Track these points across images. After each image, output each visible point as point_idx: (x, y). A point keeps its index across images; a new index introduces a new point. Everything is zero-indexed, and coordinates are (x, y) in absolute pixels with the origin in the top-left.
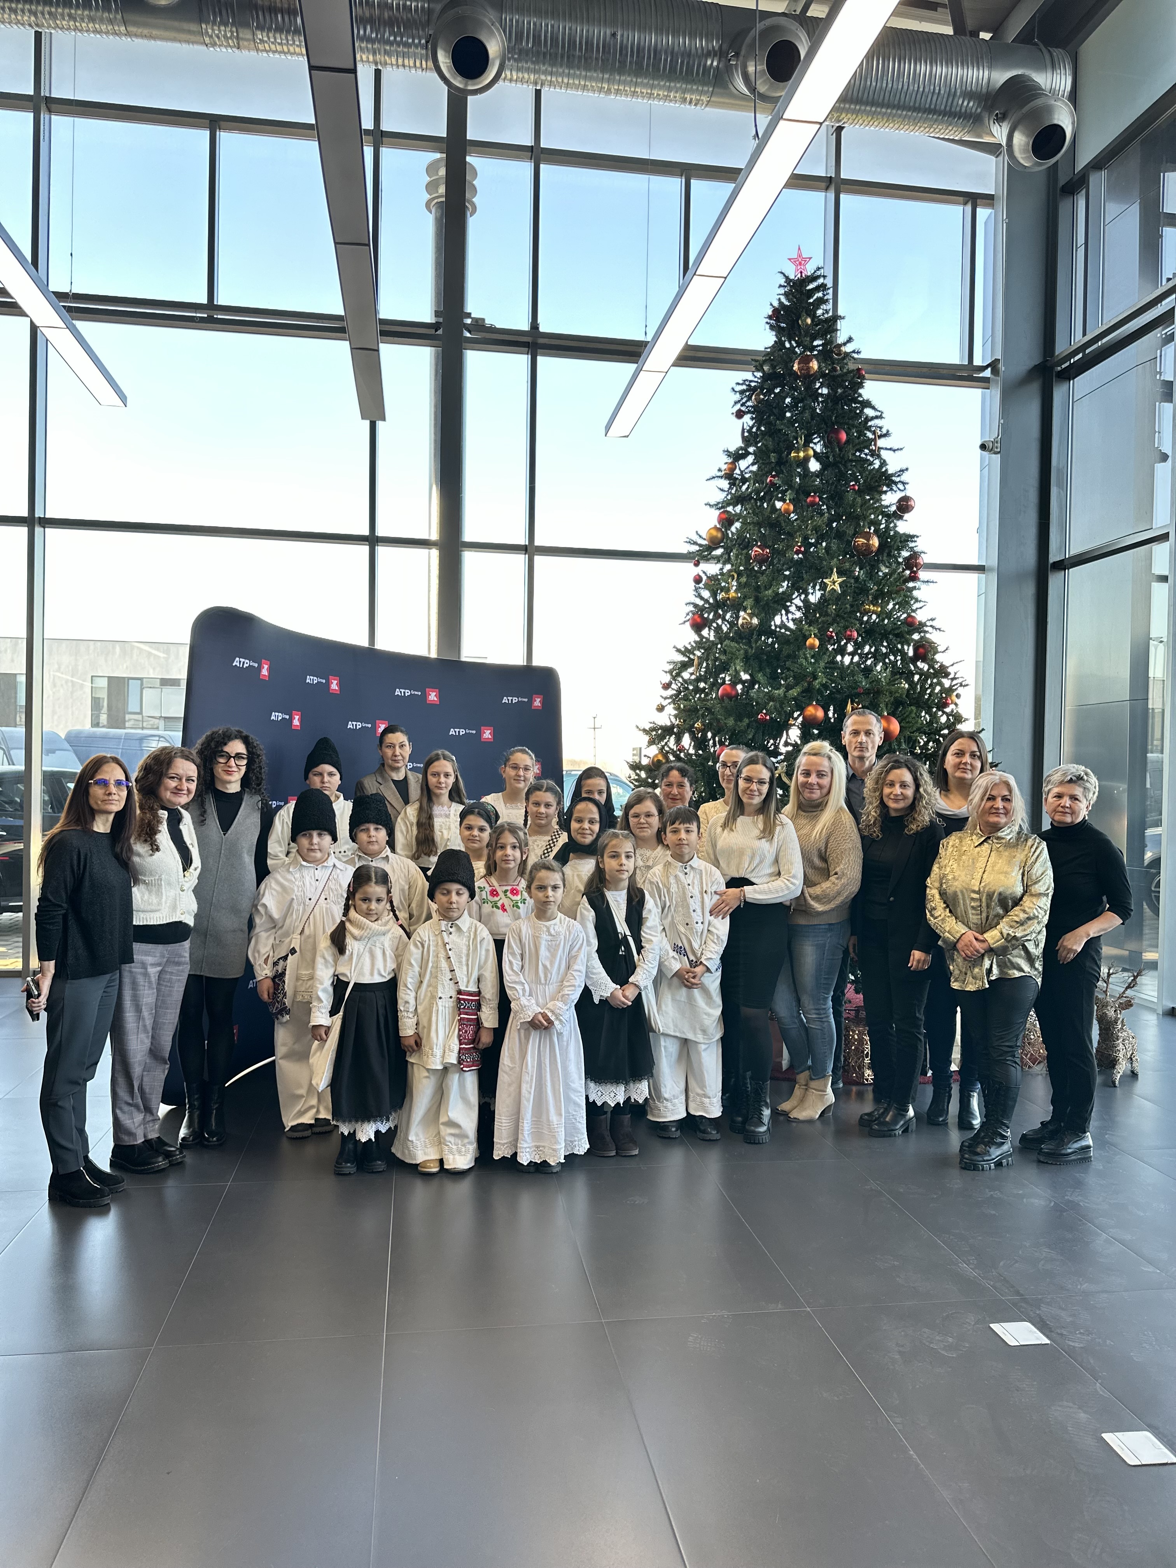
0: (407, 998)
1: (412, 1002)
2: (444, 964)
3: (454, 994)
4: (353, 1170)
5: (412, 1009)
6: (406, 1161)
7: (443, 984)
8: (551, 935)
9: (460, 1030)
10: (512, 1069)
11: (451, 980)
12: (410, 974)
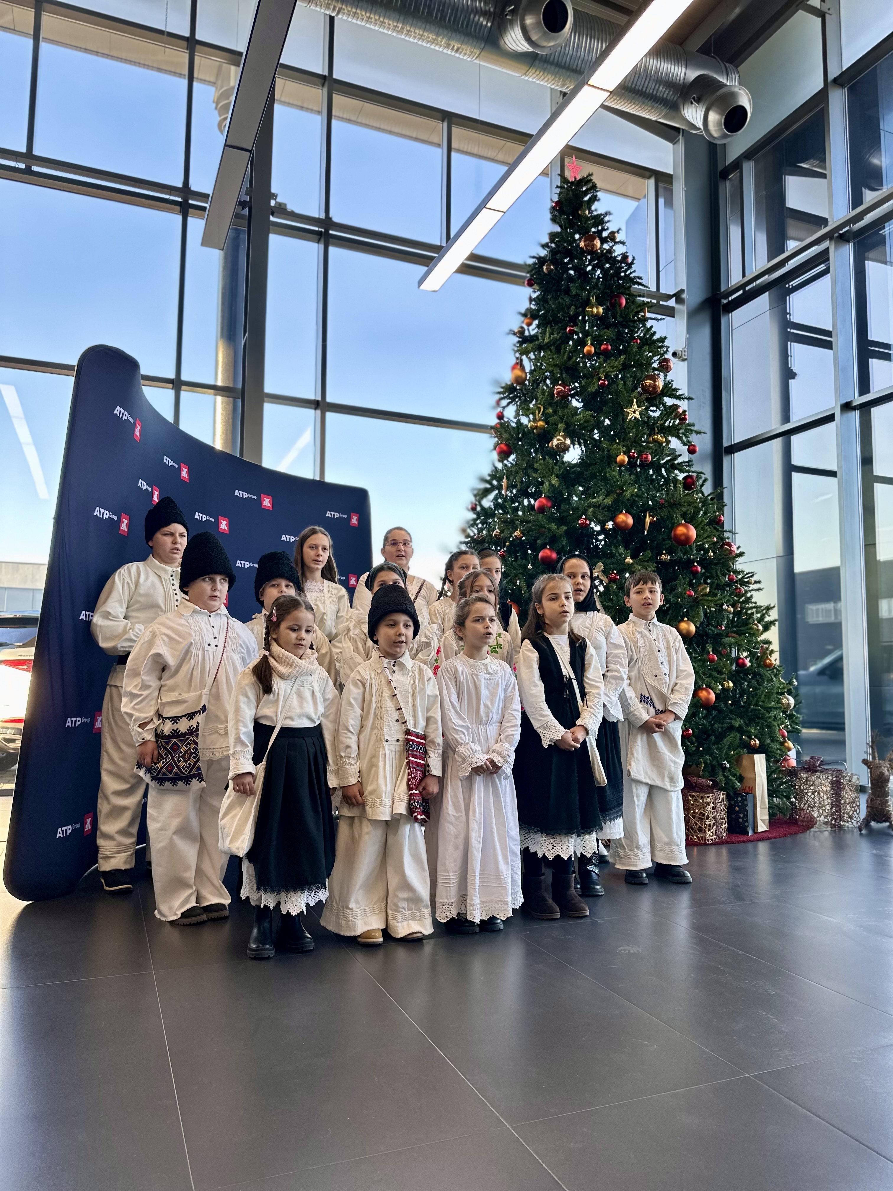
0: (348, 742)
1: (354, 747)
2: (390, 705)
3: (401, 736)
4: (272, 953)
5: (354, 755)
6: (342, 933)
7: (389, 726)
8: (489, 673)
9: (409, 774)
10: (457, 818)
11: (397, 721)
12: (352, 715)
